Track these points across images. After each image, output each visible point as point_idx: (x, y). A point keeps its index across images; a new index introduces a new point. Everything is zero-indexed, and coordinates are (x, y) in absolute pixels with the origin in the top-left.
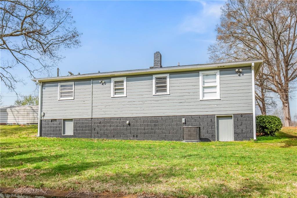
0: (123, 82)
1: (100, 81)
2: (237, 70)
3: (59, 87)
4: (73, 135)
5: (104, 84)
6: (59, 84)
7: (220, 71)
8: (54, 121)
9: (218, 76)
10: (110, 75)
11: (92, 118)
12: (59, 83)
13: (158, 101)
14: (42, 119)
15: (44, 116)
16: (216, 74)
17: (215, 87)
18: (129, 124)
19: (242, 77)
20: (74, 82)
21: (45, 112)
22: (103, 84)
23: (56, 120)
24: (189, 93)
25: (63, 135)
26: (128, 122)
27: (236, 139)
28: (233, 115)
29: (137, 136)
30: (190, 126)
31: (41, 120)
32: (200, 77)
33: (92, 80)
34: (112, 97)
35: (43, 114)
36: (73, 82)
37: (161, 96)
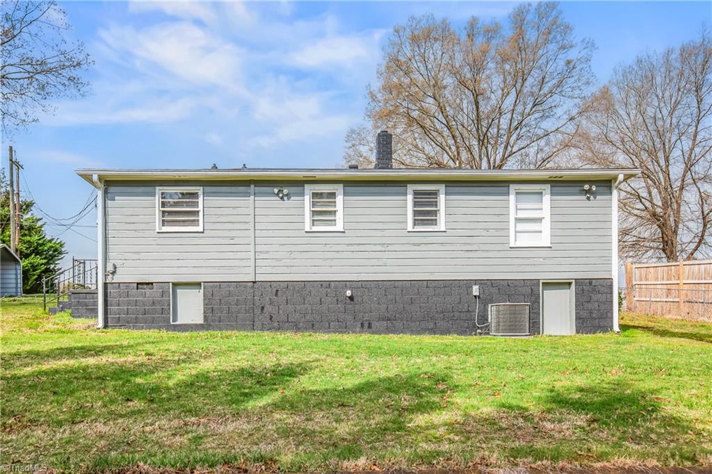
0: (333, 195)
1: (276, 190)
2: (587, 187)
3: (157, 196)
4: (202, 322)
5: (285, 198)
6: (158, 190)
7: (551, 187)
8: (145, 286)
9: (547, 198)
10: (304, 177)
11: (254, 282)
12: (157, 188)
13: (419, 245)
14: (108, 281)
15: (113, 273)
16: (541, 193)
17: (539, 220)
18: (351, 298)
19: (593, 202)
20: (202, 188)
21: (118, 263)
22: (282, 198)
23: (152, 283)
24: (487, 230)
25: (172, 323)
26: (349, 293)
27: (578, 332)
28: (574, 281)
29: (370, 327)
31: (105, 285)
32: (510, 196)
33: (252, 186)
34: (306, 232)
35: (110, 268)
36: (198, 188)
37: (425, 234)
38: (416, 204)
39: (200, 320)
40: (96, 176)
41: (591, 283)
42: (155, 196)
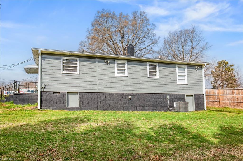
1: (106, 61)
2: (197, 67)
3: (62, 60)
4: (79, 107)
5: (108, 64)
6: (63, 58)
7: (187, 66)
8: (57, 93)
9: (186, 70)
10: (115, 57)
11: (98, 93)
12: (62, 57)
13: (151, 82)
14: (42, 91)
15: (44, 88)
16: (184, 68)
17: (184, 76)
18: (131, 99)
19: (197, 72)
20: (79, 58)
21: (47, 84)
23: (59, 92)
24: (171, 78)
25: (67, 107)
26: (130, 97)
27: (196, 110)
28: (194, 95)
29: (136, 109)
30: (182, 102)
31: (41, 92)
32: (176, 68)
33: (97, 59)
34: (116, 76)
35: (43, 86)
36: (78, 58)
37: (153, 79)
38: (150, 69)
39: (78, 106)
40: (40, 51)
41: (198, 96)
42: (61, 60)
